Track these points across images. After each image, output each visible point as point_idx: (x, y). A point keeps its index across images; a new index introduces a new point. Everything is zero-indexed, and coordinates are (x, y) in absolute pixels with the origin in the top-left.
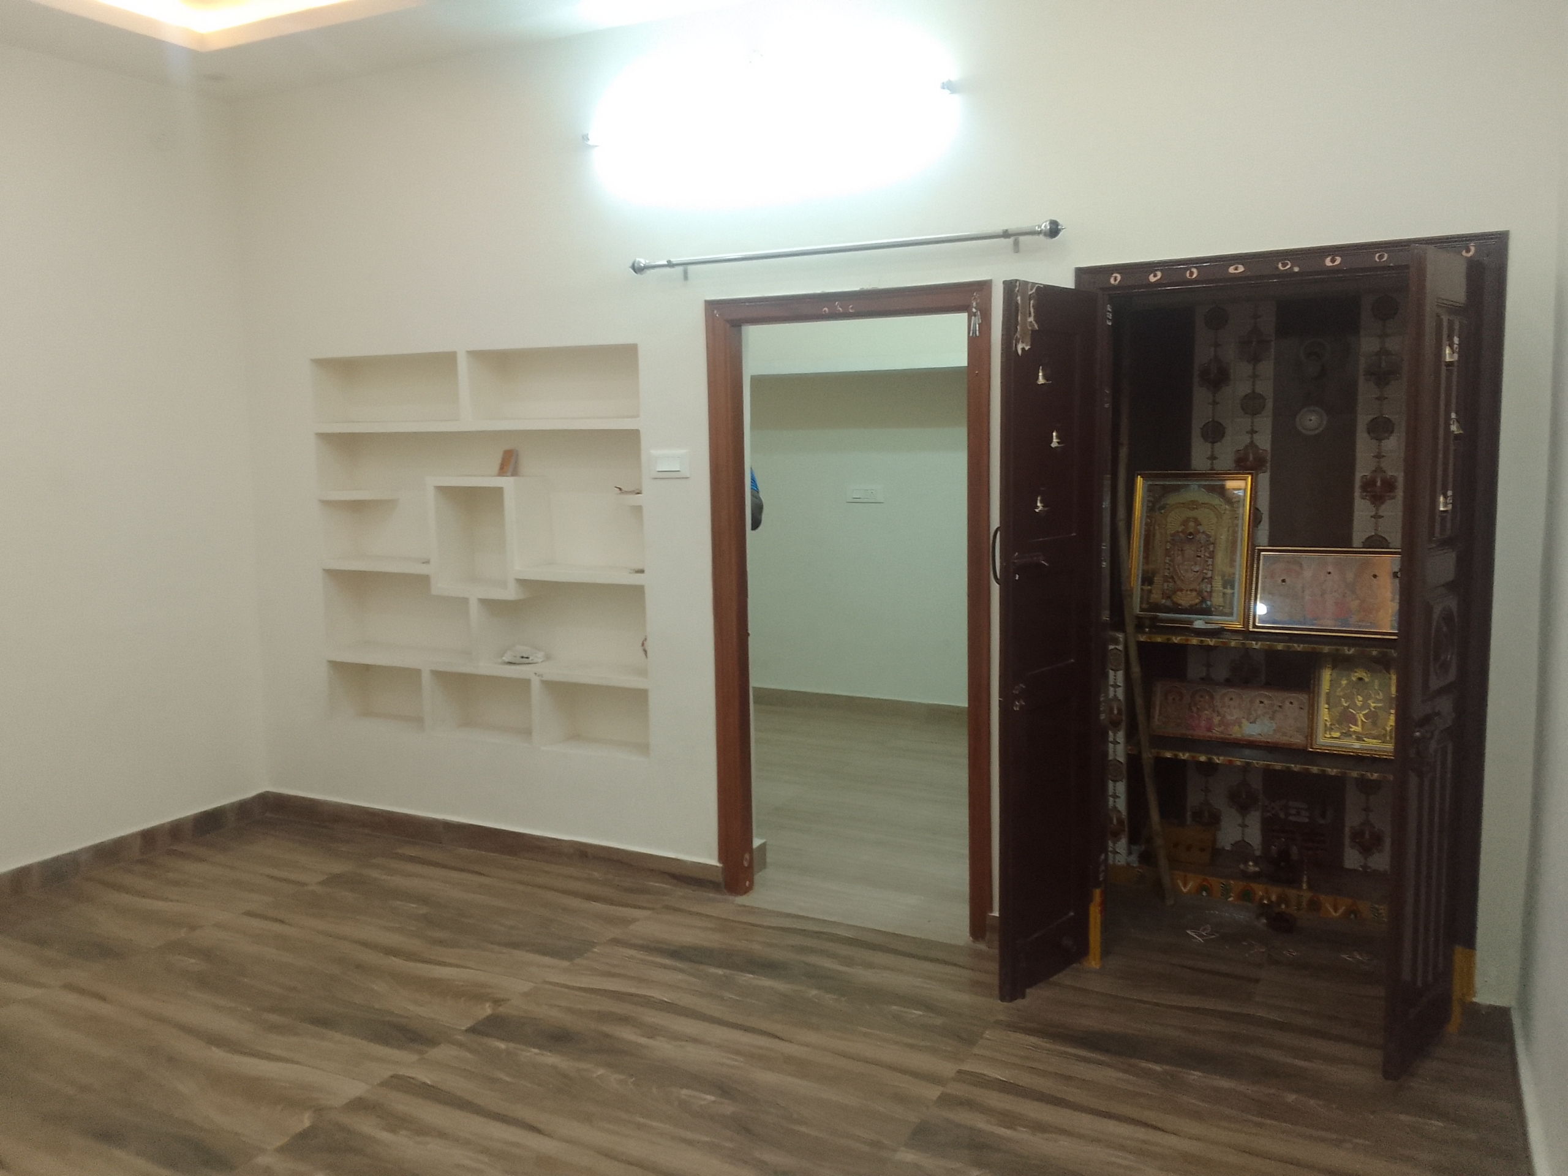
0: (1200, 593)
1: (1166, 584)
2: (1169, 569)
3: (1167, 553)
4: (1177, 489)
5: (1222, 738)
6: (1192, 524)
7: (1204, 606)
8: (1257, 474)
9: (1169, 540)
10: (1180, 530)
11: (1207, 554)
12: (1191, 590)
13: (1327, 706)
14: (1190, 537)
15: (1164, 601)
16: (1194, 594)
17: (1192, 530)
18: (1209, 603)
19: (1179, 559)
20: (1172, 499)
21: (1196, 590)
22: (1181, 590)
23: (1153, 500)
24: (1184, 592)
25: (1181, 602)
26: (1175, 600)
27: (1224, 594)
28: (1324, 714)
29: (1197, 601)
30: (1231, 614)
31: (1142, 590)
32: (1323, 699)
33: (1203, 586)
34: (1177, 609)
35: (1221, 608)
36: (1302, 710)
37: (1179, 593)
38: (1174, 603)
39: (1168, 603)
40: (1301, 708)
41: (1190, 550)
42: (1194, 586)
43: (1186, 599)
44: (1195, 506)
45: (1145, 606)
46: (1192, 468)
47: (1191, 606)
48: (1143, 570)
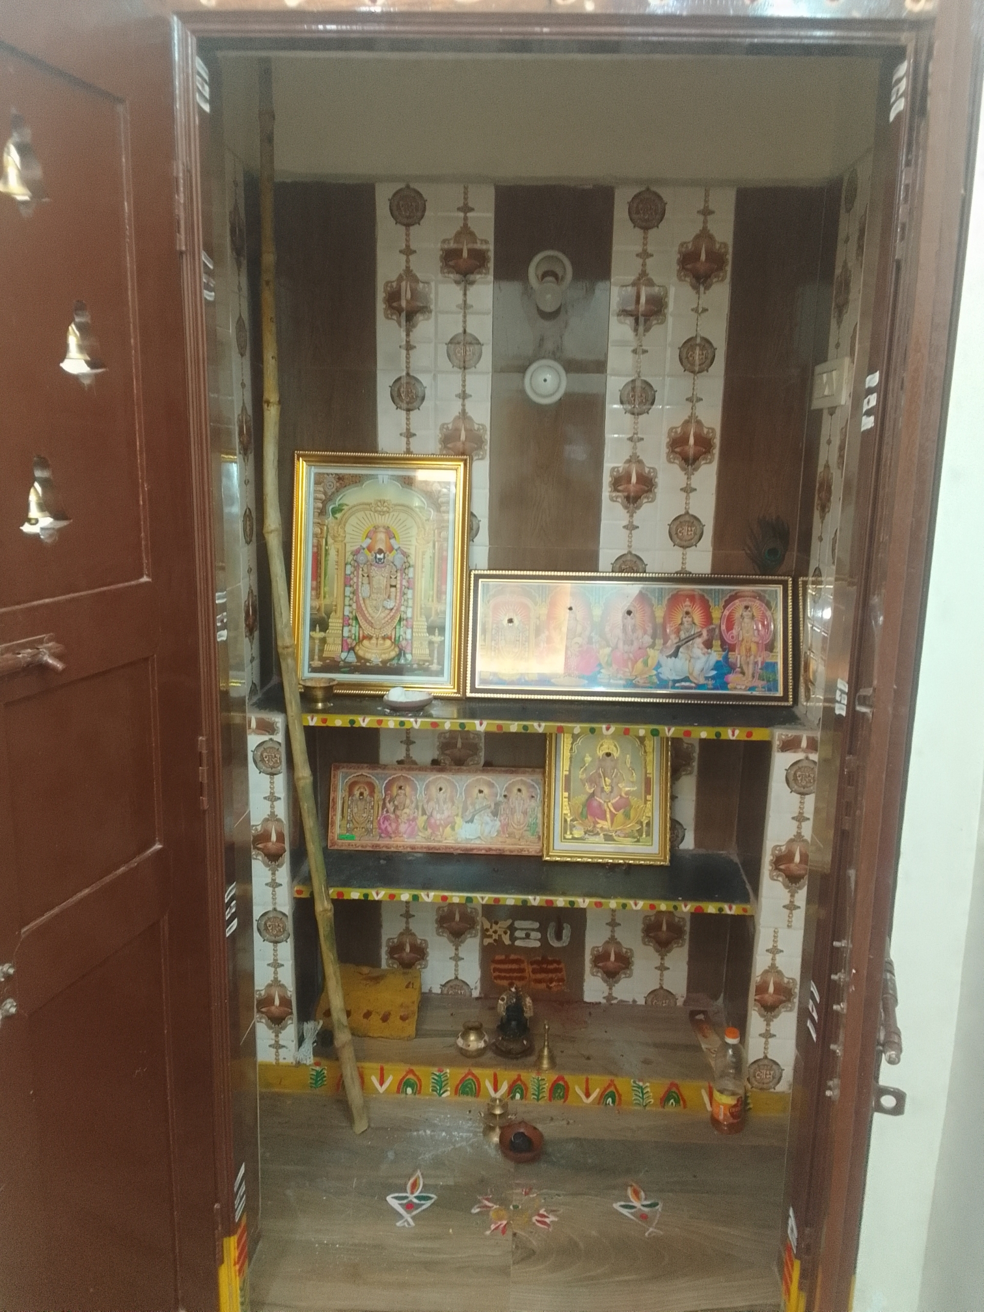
0: (396, 642)
1: (346, 629)
2: (350, 606)
3: (347, 582)
4: (357, 480)
5: (428, 848)
6: (381, 536)
7: (402, 661)
8: (472, 460)
9: (349, 560)
10: (365, 546)
11: (405, 583)
12: (384, 638)
13: (566, 794)
14: (379, 557)
15: (344, 655)
16: (388, 642)
17: (382, 547)
18: (409, 657)
19: (364, 591)
20: (351, 497)
21: (390, 638)
22: (369, 638)
23: (323, 497)
24: (374, 641)
25: (368, 656)
26: (361, 653)
27: (431, 643)
28: (563, 807)
29: (393, 654)
30: (440, 673)
31: (311, 637)
32: (560, 784)
33: (401, 631)
34: (363, 667)
35: (427, 664)
36: (533, 800)
37: (365, 642)
38: (358, 657)
39: (352, 658)
40: (533, 797)
41: (380, 577)
42: (388, 631)
43: (374, 653)
44: (385, 509)
45: (317, 663)
46: (380, 449)
47: (384, 662)
48: (312, 608)
